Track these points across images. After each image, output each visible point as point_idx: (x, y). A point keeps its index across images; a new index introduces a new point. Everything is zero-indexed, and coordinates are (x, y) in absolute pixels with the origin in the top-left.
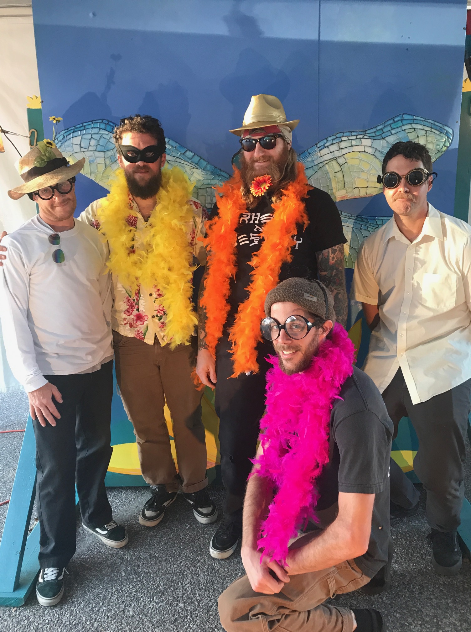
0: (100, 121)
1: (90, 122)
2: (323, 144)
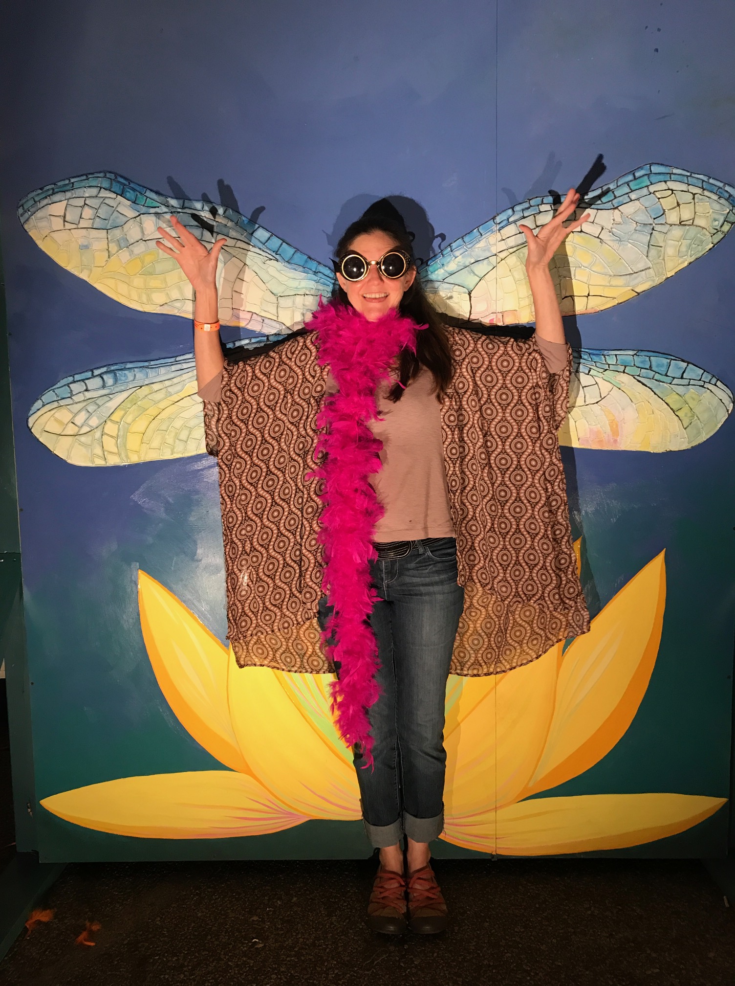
0: (101, 175)
1: (82, 175)
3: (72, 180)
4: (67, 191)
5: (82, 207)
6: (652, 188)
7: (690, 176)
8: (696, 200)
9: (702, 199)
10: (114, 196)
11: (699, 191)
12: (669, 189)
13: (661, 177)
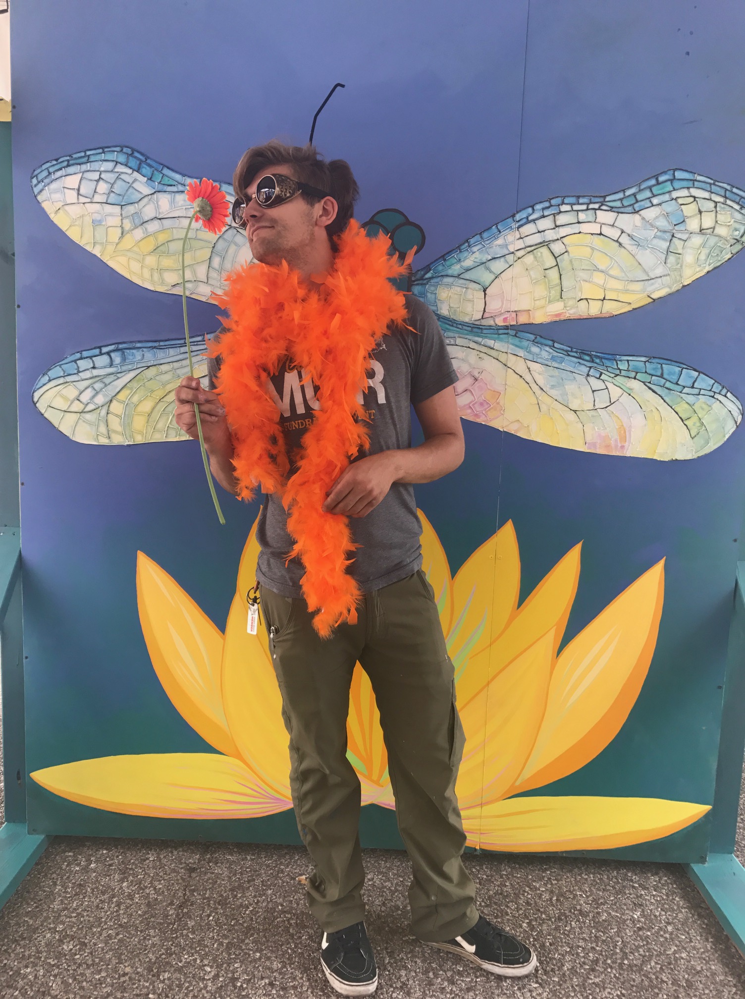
0: (118, 149)
1: (98, 149)
2: (525, 216)
3: (88, 153)
4: (82, 164)
5: (98, 181)
6: (675, 194)
7: (714, 184)
8: (718, 209)
9: (724, 208)
10: (130, 171)
11: (722, 200)
12: (691, 196)
13: (685, 184)
